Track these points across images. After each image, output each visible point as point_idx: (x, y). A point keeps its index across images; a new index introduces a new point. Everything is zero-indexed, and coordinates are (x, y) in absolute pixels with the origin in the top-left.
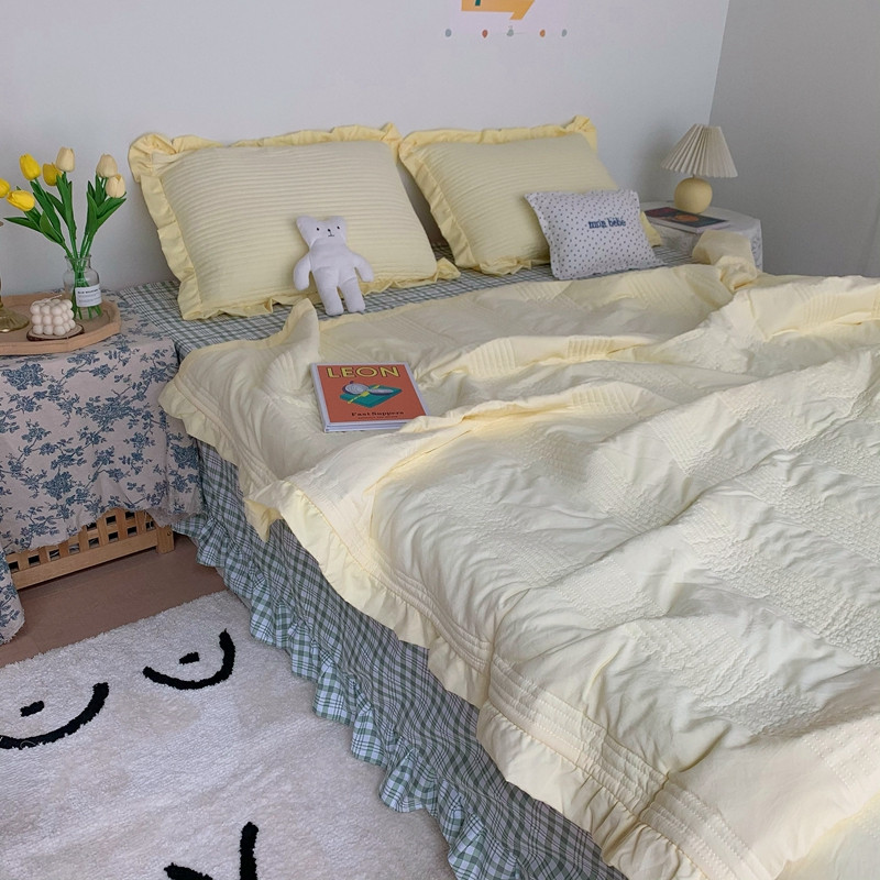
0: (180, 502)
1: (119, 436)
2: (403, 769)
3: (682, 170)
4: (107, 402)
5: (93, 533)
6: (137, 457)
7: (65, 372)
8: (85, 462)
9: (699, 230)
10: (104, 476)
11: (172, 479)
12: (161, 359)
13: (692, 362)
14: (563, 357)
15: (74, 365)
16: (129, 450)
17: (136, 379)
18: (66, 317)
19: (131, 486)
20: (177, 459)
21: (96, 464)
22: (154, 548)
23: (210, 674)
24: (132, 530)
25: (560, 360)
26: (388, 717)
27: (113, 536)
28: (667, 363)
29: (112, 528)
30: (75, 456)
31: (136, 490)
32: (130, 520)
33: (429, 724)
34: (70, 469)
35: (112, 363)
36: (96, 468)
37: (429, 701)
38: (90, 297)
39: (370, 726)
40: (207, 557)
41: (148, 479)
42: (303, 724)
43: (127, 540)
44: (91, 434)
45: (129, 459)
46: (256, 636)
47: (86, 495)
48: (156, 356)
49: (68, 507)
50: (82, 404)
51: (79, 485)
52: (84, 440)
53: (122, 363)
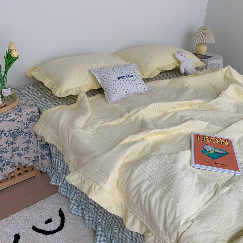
0: (43, 163)
1: (20, 142)
3: (198, 41)
4: (15, 131)
5: (13, 174)
6: (27, 148)
8: (8, 152)
10: (16, 156)
11: (40, 155)
12: (34, 114)
13: (220, 108)
14: (175, 109)
15: (2, 119)
16: (24, 146)
17: (25, 122)
19: (26, 158)
20: (41, 148)
22: (34, 176)
23: (56, 228)
24: (26, 172)
27: (20, 174)
28: (212, 110)
29: (19, 172)
30: (4, 150)
31: (27, 159)
32: (25, 169)
34: (3, 155)
35: (16, 117)
36: (12, 153)
38: (7, 92)
40: (53, 182)
41: (32, 155)
44: (10, 142)
45: (24, 149)
46: (72, 212)
47: (9, 163)
48: (32, 113)
49: (3, 167)
50: (6, 132)
51: (6, 160)
52: (8, 144)
53: (19, 116)
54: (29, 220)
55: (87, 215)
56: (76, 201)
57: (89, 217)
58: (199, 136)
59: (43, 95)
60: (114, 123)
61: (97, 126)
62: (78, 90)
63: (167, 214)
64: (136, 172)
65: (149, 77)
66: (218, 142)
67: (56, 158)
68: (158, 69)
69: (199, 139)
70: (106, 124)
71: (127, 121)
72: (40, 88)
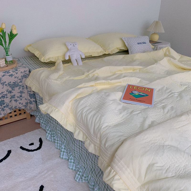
0: (31, 107)
1: (16, 92)
2: (80, 172)
3: (152, 31)
4: (13, 83)
5: (11, 115)
6: (21, 96)
7: (2, 75)
8: (8, 97)
9: (156, 45)
10: (13, 101)
11: (29, 101)
12: (26, 73)
13: (153, 72)
14: (122, 71)
15: (4, 74)
16: (19, 95)
17: (20, 78)
18: (3, 63)
20: (30, 97)
21: (11, 98)
22: (26, 118)
23: (36, 148)
24: (20, 114)
25: (121, 72)
26: (76, 159)
27: (16, 115)
28: (147, 72)
29: (15, 113)
30: (5, 96)
31: (20, 104)
32: (20, 111)
33: (85, 161)
34: (4, 99)
35: (14, 73)
37: (86, 155)
38: (9, 59)
39: (73, 161)
40: (37, 120)
41: (24, 101)
42: (58, 160)
43: (19, 116)
44: (9, 91)
45: (19, 97)
46: (47, 139)
47: (8, 106)
48: (24, 72)
49: (4, 108)
50: (7, 83)
51: (7, 103)
52: (8, 92)
53: (16, 73)
54: (19, 143)
55: (56, 139)
56: (50, 131)
57: (57, 140)
58: (131, 86)
59: (34, 62)
60: (77, 78)
61: (65, 79)
62: (57, 59)
63: (96, 123)
64: (82, 102)
65: (110, 53)
66: (144, 89)
67: (39, 103)
68: (117, 48)
69: (131, 87)
70: (72, 78)
71: (86, 78)
72: (33, 59)
